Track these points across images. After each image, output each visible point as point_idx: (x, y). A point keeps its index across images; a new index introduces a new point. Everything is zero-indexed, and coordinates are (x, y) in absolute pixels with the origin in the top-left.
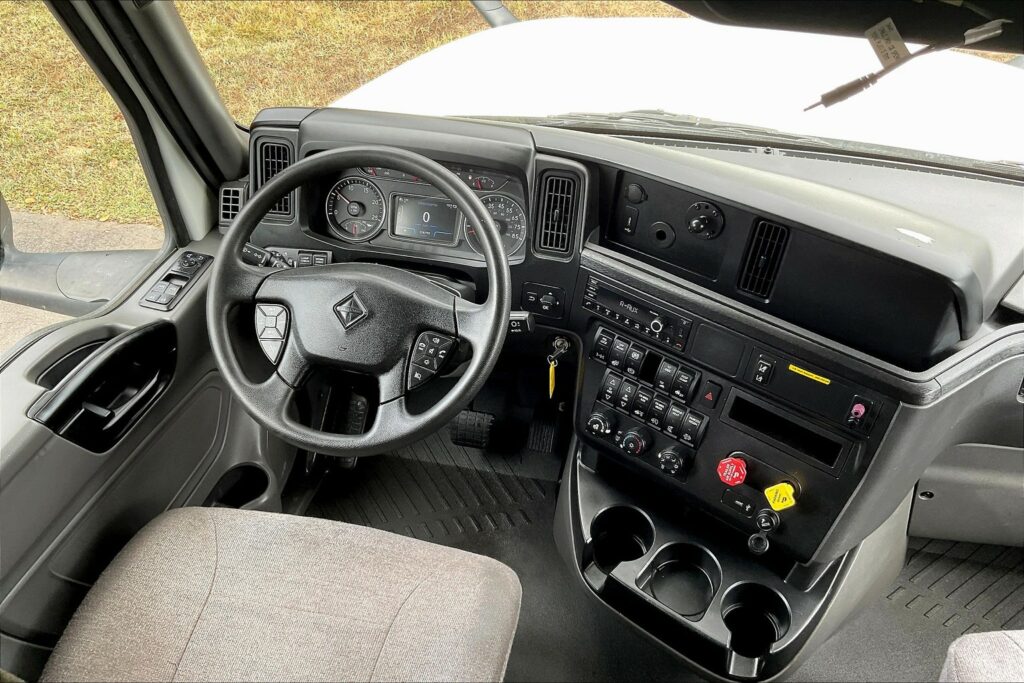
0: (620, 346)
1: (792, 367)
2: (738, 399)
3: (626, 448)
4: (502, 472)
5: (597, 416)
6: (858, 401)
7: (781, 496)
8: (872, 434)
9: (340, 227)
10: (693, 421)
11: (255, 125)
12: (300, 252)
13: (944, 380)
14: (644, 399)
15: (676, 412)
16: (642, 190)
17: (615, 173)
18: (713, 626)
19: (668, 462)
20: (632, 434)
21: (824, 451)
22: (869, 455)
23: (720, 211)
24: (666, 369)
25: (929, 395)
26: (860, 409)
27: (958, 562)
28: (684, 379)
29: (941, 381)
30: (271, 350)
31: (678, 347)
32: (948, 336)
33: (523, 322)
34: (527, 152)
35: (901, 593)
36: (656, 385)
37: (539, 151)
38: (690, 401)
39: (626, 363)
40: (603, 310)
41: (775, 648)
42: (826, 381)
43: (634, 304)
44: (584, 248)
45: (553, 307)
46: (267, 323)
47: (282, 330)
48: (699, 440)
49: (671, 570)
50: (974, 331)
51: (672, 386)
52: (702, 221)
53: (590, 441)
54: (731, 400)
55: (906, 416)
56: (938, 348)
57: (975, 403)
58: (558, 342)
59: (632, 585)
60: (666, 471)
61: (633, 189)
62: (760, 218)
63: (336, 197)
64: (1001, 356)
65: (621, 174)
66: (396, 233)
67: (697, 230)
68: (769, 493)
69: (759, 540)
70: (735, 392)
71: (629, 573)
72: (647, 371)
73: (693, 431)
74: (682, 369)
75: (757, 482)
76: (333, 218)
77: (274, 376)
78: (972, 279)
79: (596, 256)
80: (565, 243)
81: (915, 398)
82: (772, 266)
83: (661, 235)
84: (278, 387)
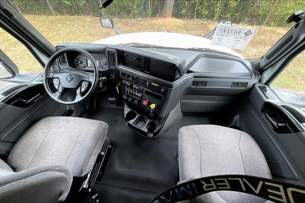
0: (127, 83)
1: (152, 84)
2: (146, 90)
3: (129, 101)
4: (119, 108)
5: (125, 96)
6: (163, 88)
7: (153, 106)
8: (166, 94)
9: (78, 66)
10: (139, 95)
11: (56, 47)
12: (69, 70)
13: (176, 84)
14: (131, 92)
15: (137, 94)
16: (127, 54)
17: (122, 52)
18: (145, 129)
19: (136, 102)
20: (130, 98)
21: (159, 98)
22: (166, 97)
23: (139, 56)
24: (134, 86)
25: (174, 86)
26: (163, 90)
27: (191, 116)
28: (137, 88)
30: (57, 87)
31: (135, 82)
32: (178, 76)
33: (105, 79)
34: (105, 48)
35: (182, 121)
36: (133, 89)
37: (107, 48)
38: (139, 91)
39: (128, 86)
40: (123, 77)
41: (155, 131)
42: (157, 85)
43: (127, 75)
44: (118, 66)
45: (115, 77)
46: (56, 82)
47: (58, 83)
48: (141, 98)
49: (140, 121)
50: (183, 75)
51: (135, 89)
52: (136, 59)
53: (126, 101)
54: (145, 91)
55: (171, 90)
56: (176, 78)
57: (184, 88)
58: (118, 83)
59: (132, 124)
60: (136, 104)
61: (125, 54)
62: (145, 57)
63: (77, 60)
64: (187, 79)
65: (123, 51)
66: (88, 66)
67: (136, 60)
68: (151, 106)
69: (151, 114)
70: (145, 89)
71: (131, 122)
72: (131, 87)
73: (139, 97)
74: (137, 86)
75: (149, 104)
76: (77, 64)
77: (57, 92)
78: (180, 65)
79: (121, 67)
80: (114, 65)
81: (171, 86)
82: (149, 65)
83: (131, 62)
84: (58, 94)
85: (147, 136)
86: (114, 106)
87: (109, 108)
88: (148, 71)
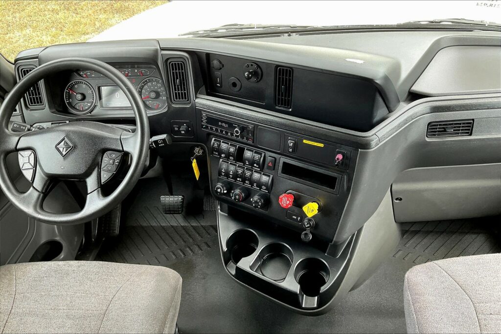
0: (224, 146)
1: (305, 141)
2: (284, 163)
3: (235, 199)
4: (194, 224)
5: (219, 185)
6: (339, 153)
7: (311, 209)
8: (349, 167)
9: (74, 108)
10: (265, 179)
11: (16, 60)
12: (52, 124)
13: (380, 134)
14: (240, 171)
15: (256, 176)
16: (220, 62)
17: (204, 57)
18: (291, 284)
19: (256, 202)
20: (237, 191)
21: (329, 182)
22: (350, 180)
23: (258, 66)
24: (248, 154)
25: (373, 143)
26: (340, 157)
27: (428, 233)
28: (257, 157)
29: (379, 135)
30: (28, 175)
31: (250, 142)
32: (381, 111)
33: (164, 140)
34: (156, 51)
35: (400, 253)
36: (245, 164)
37: (163, 49)
38: (262, 168)
39: (228, 155)
40: (212, 129)
41: (323, 289)
42: (322, 145)
43: (226, 123)
44: (196, 97)
45: (187, 131)
46: (25, 161)
47: (32, 162)
48: (270, 187)
49: (271, 258)
50: (396, 107)
51: (252, 162)
52: (250, 73)
53: (223, 200)
54: (281, 165)
55: (364, 156)
56: (377, 118)
57: (403, 145)
58: (197, 149)
59: (248, 270)
60: (256, 207)
61: (215, 63)
62: (277, 66)
63: (69, 92)
64: (411, 117)
65: (208, 55)
66: (104, 106)
67: (248, 78)
68: (305, 208)
69: (306, 234)
70: (283, 159)
71: (246, 263)
72: (239, 156)
73: (266, 185)
74: (255, 152)
75: (299, 203)
76: (70, 104)
77: (32, 188)
78: (386, 78)
79: (205, 102)
80: (185, 96)
81: (366, 145)
82: (289, 90)
83: (234, 85)
85: (299, 305)
86: (178, 221)
87: (163, 227)
88: (288, 104)
